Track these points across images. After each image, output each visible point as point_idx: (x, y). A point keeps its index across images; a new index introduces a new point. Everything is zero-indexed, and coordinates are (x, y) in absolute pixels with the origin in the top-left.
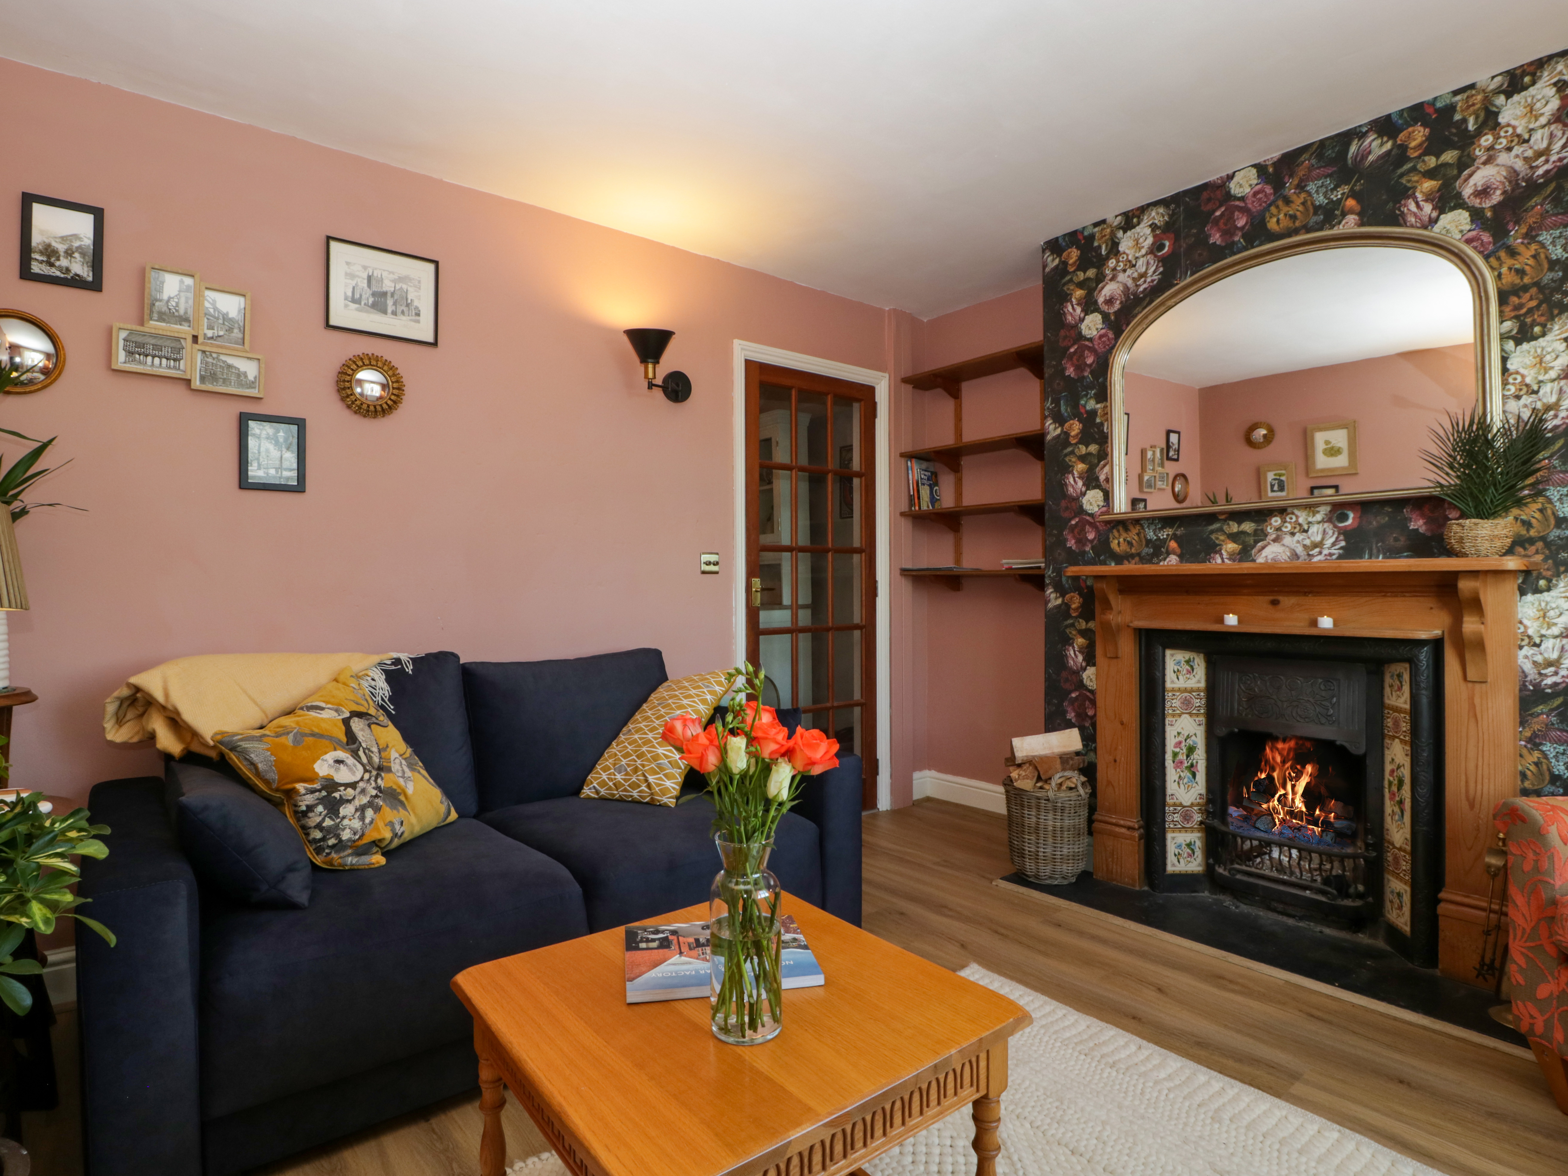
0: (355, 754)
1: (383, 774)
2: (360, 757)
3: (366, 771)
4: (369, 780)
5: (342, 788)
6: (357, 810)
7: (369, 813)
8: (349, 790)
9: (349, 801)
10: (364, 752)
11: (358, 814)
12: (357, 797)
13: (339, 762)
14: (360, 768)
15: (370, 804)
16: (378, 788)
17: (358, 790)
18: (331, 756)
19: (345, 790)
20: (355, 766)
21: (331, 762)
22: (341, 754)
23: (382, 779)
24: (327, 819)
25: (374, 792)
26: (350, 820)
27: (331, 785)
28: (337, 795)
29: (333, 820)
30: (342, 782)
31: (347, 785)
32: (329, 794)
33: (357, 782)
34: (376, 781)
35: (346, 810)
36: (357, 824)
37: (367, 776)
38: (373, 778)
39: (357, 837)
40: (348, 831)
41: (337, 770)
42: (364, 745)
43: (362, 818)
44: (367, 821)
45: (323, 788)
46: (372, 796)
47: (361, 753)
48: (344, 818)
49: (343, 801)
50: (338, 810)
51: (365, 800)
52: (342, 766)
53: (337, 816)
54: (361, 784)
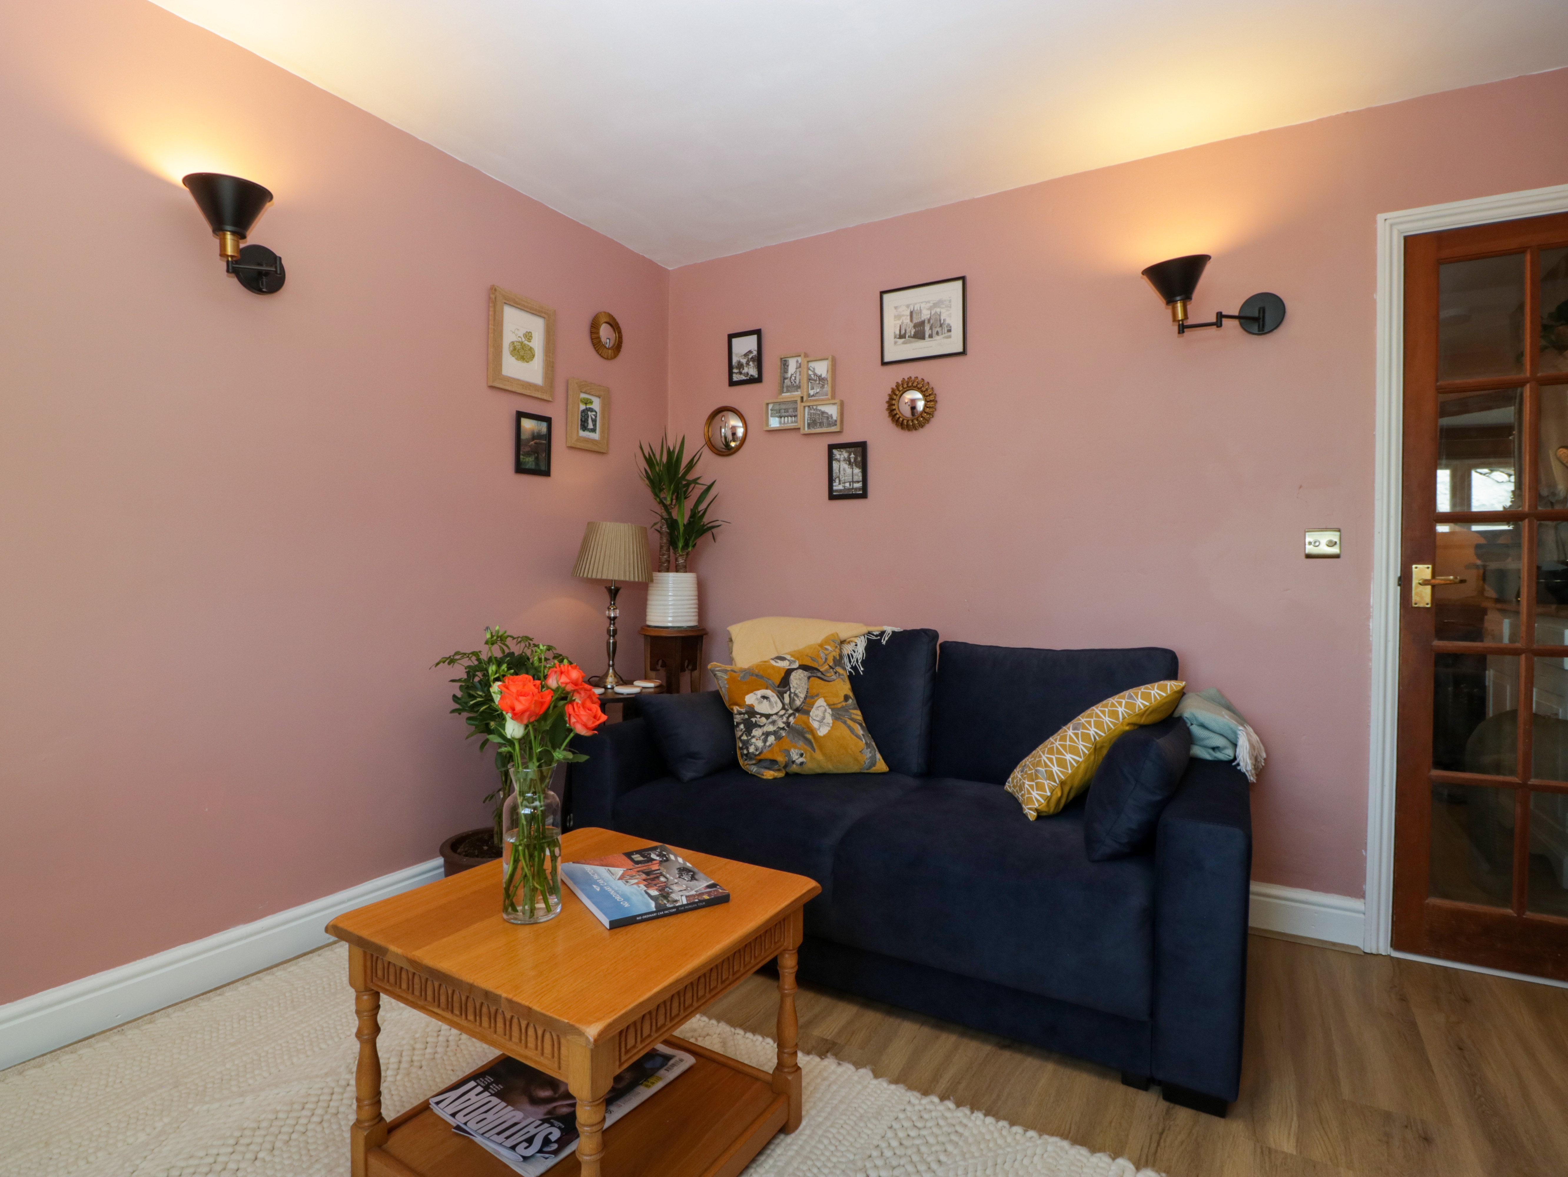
0: (781, 696)
1: (797, 714)
2: (783, 698)
3: (783, 708)
4: (782, 716)
5: (758, 716)
6: (763, 734)
7: (771, 739)
8: (764, 720)
9: (760, 726)
10: (790, 696)
11: (763, 737)
12: (767, 725)
13: (764, 697)
14: (780, 705)
15: (774, 733)
16: (788, 724)
17: (770, 720)
18: (760, 693)
19: (760, 718)
20: (776, 703)
21: (759, 696)
22: (768, 693)
23: (795, 718)
24: (744, 735)
25: (782, 725)
26: (757, 740)
27: (752, 712)
28: (753, 720)
29: (747, 737)
30: (760, 712)
31: (762, 715)
32: (750, 717)
33: (772, 715)
34: (788, 718)
35: (757, 732)
36: (760, 744)
37: (782, 712)
38: (787, 715)
39: (757, 753)
40: (753, 747)
41: (760, 703)
42: (792, 690)
43: (765, 741)
44: (768, 744)
45: (746, 713)
46: (779, 728)
47: (786, 696)
48: (754, 737)
49: (757, 725)
50: (752, 731)
51: (771, 728)
52: (765, 700)
53: (750, 735)
54: (774, 717)
